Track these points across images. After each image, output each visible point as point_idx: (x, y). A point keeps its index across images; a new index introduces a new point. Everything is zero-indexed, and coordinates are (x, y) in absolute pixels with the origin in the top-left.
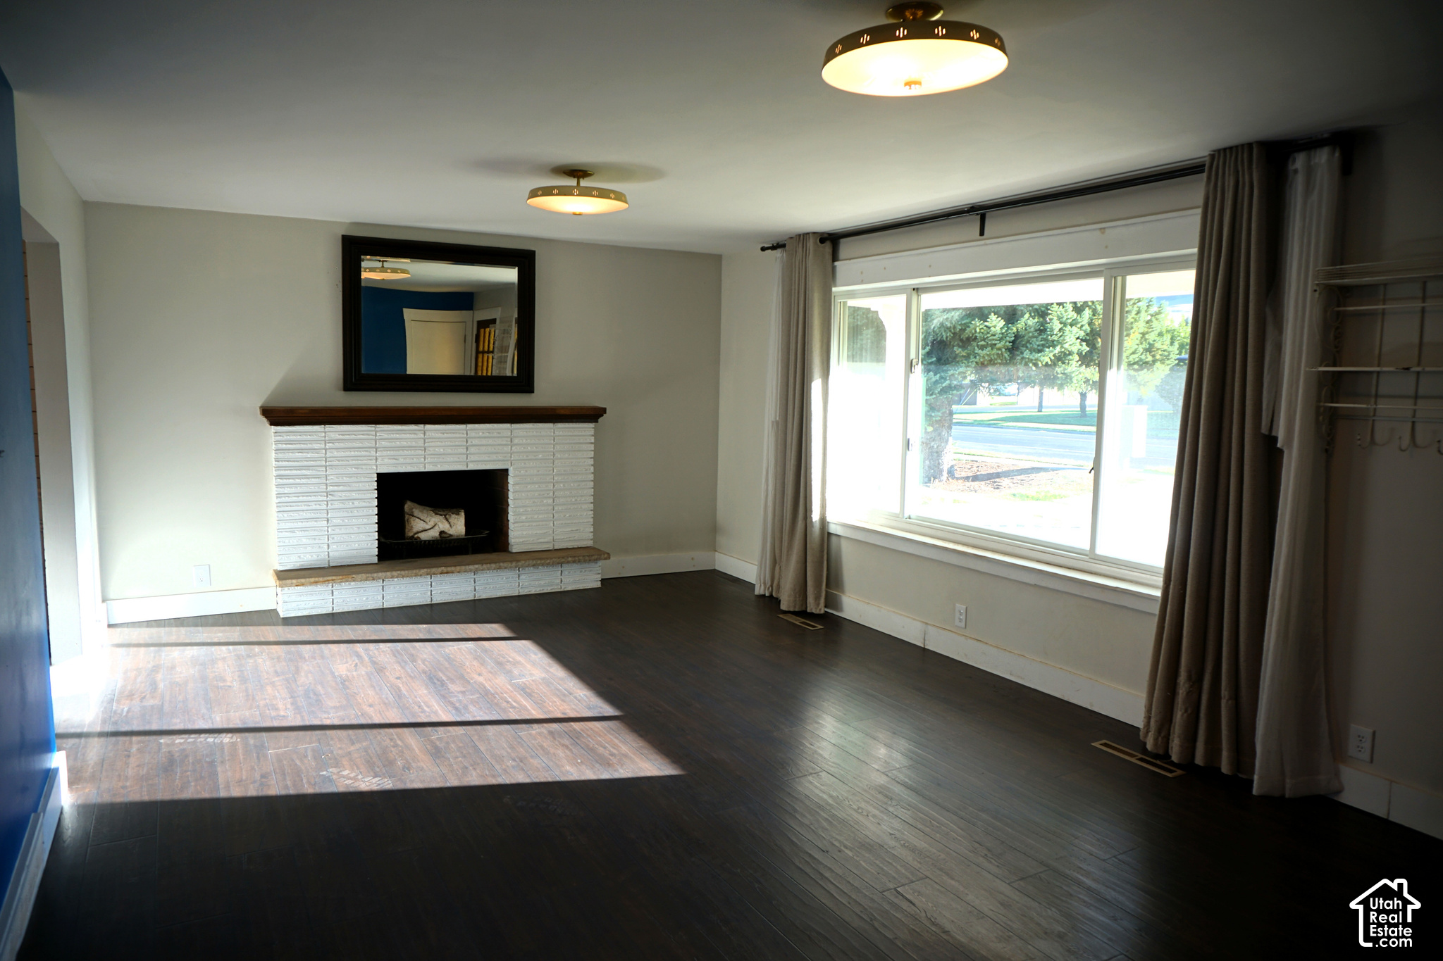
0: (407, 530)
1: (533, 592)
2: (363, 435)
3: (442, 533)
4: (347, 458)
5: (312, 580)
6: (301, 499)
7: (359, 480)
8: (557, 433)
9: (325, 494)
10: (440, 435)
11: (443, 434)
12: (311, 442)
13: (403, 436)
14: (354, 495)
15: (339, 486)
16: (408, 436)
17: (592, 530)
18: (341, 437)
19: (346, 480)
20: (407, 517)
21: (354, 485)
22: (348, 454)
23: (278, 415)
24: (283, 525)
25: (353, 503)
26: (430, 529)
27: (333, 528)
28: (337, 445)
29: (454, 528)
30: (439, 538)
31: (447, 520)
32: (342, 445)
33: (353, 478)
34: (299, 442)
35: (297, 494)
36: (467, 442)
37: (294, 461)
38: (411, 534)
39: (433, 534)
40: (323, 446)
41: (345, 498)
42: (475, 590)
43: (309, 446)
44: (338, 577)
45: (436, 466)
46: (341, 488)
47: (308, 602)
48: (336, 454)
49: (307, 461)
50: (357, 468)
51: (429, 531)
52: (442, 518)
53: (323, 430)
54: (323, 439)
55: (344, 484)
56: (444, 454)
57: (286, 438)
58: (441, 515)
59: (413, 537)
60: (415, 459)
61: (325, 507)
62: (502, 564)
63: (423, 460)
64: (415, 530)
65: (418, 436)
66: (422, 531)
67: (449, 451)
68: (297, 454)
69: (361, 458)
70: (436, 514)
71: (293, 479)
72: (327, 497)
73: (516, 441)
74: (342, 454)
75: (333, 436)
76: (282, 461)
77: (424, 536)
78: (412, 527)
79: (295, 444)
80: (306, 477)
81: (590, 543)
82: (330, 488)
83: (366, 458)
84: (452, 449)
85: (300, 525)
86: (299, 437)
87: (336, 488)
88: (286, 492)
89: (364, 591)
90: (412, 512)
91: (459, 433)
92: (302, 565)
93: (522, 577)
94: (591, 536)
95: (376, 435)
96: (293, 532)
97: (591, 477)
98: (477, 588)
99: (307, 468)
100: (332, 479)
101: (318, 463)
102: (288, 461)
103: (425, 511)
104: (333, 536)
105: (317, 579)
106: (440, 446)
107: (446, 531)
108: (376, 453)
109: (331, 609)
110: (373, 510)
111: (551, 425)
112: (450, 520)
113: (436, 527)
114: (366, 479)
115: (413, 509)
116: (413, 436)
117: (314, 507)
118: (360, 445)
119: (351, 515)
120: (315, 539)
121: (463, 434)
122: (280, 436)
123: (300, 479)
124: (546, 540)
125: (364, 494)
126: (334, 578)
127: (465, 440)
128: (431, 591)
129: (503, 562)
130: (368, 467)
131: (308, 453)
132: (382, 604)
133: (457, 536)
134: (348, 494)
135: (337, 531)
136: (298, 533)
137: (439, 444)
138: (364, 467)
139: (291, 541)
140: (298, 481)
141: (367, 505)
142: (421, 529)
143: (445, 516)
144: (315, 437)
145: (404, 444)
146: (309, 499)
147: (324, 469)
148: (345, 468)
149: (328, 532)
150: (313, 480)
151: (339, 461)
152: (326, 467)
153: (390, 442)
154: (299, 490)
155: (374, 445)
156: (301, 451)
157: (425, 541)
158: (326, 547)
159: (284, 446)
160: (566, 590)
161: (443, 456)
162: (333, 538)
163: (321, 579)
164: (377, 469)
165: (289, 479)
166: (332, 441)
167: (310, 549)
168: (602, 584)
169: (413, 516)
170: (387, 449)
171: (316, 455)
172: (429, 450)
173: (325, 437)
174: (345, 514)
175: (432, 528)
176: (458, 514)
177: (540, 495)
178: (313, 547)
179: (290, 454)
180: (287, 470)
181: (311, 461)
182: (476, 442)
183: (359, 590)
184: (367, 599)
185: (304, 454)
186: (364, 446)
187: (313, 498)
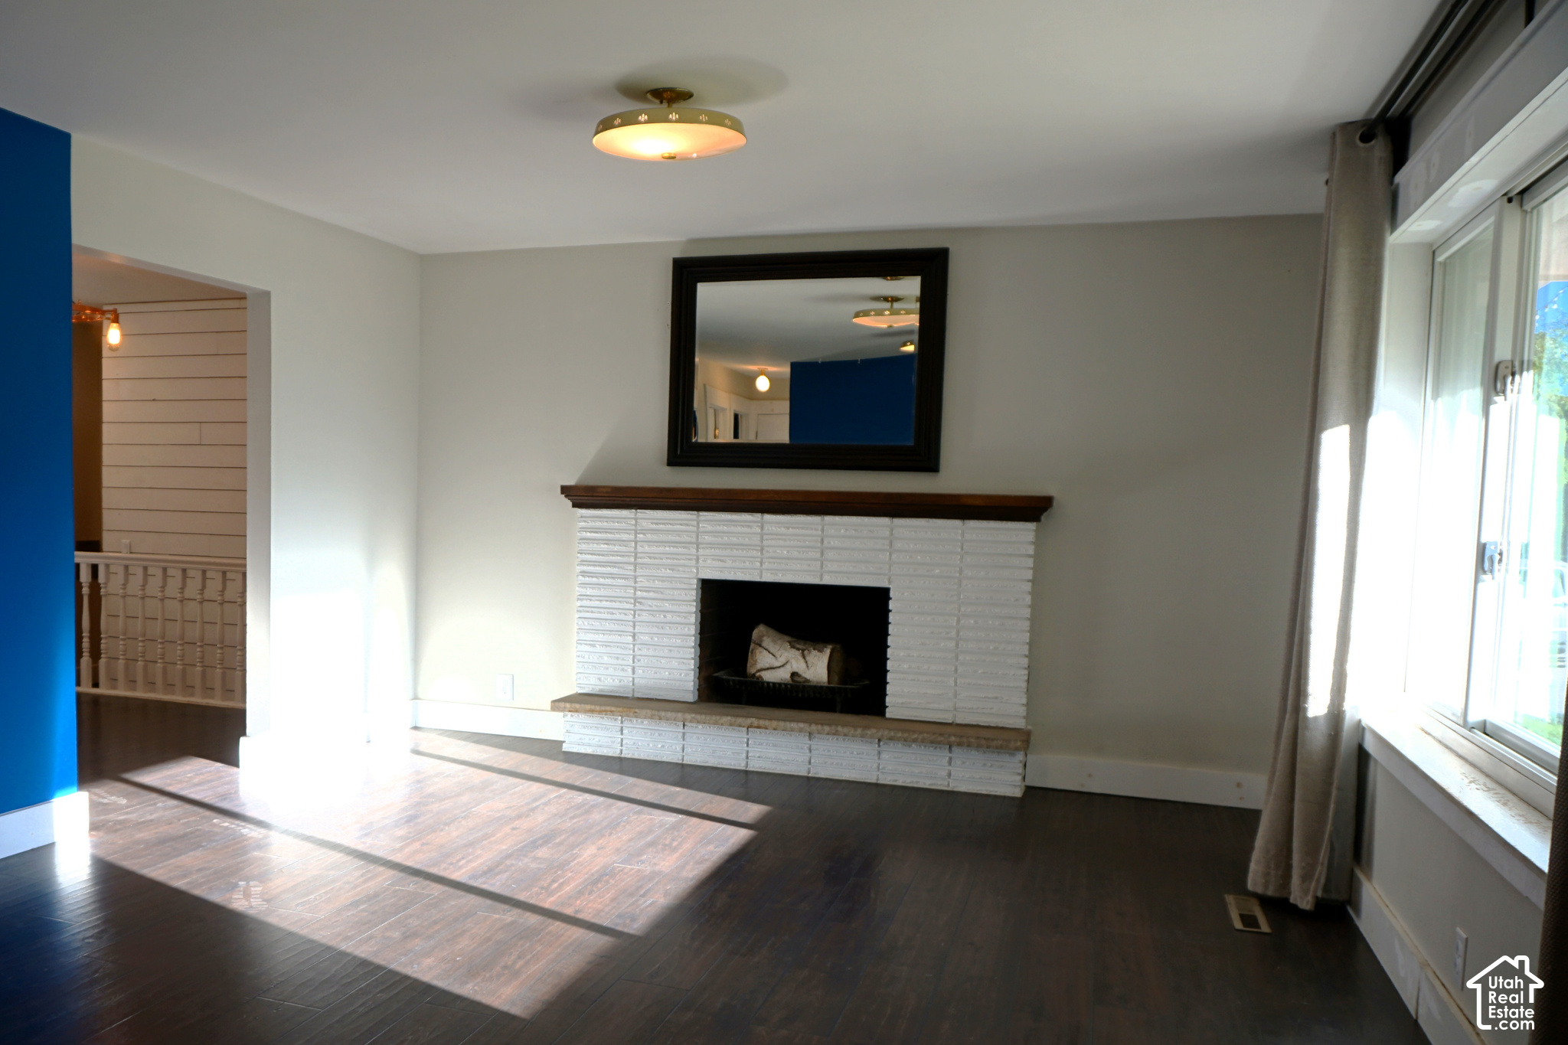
0: (748, 665)
1: (899, 783)
2: (681, 525)
3: (794, 674)
4: (660, 556)
5: (588, 707)
6: (604, 604)
7: (674, 585)
8: (967, 536)
9: (633, 601)
10: (783, 530)
11: (788, 528)
12: (619, 530)
13: (732, 529)
14: (667, 606)
15: (649, 591)
16: (739, 529)
17: (1024, 701)
18: (654, 526)
19: (657, 584)
20: (752, 646)
21: (668, 592)
22: (661, 549)
23: (584, 496)
24: (583, 636)
25: (665, 616)
26: (779, 667)
27: (640, 647)
28: (649, 536)
29: (812, 670)
30: (791, 682)
31: (804, 657)
32: (655, 537)
33: (666, 583)
34: (606, 530)
35: (601, 598)
36: (822, 542)
37: (599, 555)
38: (753, 671)
39: (781, 676)
40: (632, 537)
41: (655, 609)
42: (810, 763)
43: (617, 536)
44: (619, 709)
45: (777, 574)
46: (651, 595)
47: (592, 737)
48: (647, 549)
49: (613, 555)
50: (673, 570)
51: (778, 670)
52: (798, 653)
53: (633, 516)
54: (633, 528)
55: (655, 590)
56: (788, 559)
57: (591, 524)
58: (798, 649)
59: (754, 675)
60: (747, 563)
61: (630, 617)
62: (840, 729)
63: (758, 564)
64: (759, 666)
65: (753, 530)
66: (768, 669)
67: (795, 554)
68: (602, 546)
69: (679, 557)
70: (793, 647)
71: (596, 577)
72: (635, 605)
73: (898, 545)
74: (654, 549)
75: (645, 524)
76: (585, 554)
77: (769, 677)
78: (756, 661)
79: (601, 532)
80: (612, 576)
81: (1020, 723)
82: (639, 593)
83: (684, 557)
84: (799, 552)
85: (601, 637)
86: (605, 524)
87: (645, 594)
88: (588, 593)
89: (660, 735)
90: (761, 641)
91: (812, 529)
92: (601, 690)
93: (884, 756)
94: (1023, 711)
95: (698, 527)
96: (594, 646)
97: (1027, 612)
98: (812, 761)
99: (613, 564)
100: (642, 582)
101: (625, 559)
102: (592, 554)
103: (779, 642)
104: (639, 657)
105: (593, 707)
106: (784, 547)
107: (800, 672)
108: (697, 551)
109: (619, 752)
110: (689, 629)
111: (957, 523)
112: (807, 658)
113: (788, 666)
114: (683, 586)
115: (764, 636)
116: (745, 530)
117: (618, 616)
118: (677, 539)
119: (661, 631)
120: (618, 658)
121: (816, 530)
122: (585, 521)
123: (604, 578)
124: (942, 706)
125: (679, 605)
126: (613, 709)
127: (819, 539)
128: (748, 752)
129: (843, 726)
130: (687, 569)
131: (615, 545)
132: (681, 758)
133: (817, 683)
134: (659, 603)
135: (644, 652)
136: (599, 649)
137: (781, 543)
138: (681, 569)
139: (591, 657)
140: (602, 580)
141: (682, 620)
142: (768, 666)
143: (803, 651)
144: (623, 525)
145: (734, 540)
146: (614, 605)
147: (632, 568)
148: (658, 569)
149: (634, 651)
150: (619, 580)
151: (650, 558)
152: (635, 565)
153: (715, 536)
154: (603, 592)
155: (694, 540)
156: (607, 542)
157: (768, 683)
158: (630, 670)
159: (588, 534)
160: (956, 789)
161: (787, 561)
162: (639, 661)
163: (598, 708)
164: (697, 573)
165: (592, 577)
166: (644, 532)
167: (611, 671)
168: (1025, 794)
169: (760, 646)
170: (711, 545)
171: (624, 549)
172: (768, 552)
173: (636, 525)
174: (655, 630)
175: (783, 666)
176: (820, 651)
177: (932, 633)
178: (615, 669)
179: (595, 545)
180: (591, 565)
181: (618, 555)
182: (835, 543)
183: (653, 732)
184: (663, 746)
185: (610, 547)
186: (682, 540)
187: (617, 605)
